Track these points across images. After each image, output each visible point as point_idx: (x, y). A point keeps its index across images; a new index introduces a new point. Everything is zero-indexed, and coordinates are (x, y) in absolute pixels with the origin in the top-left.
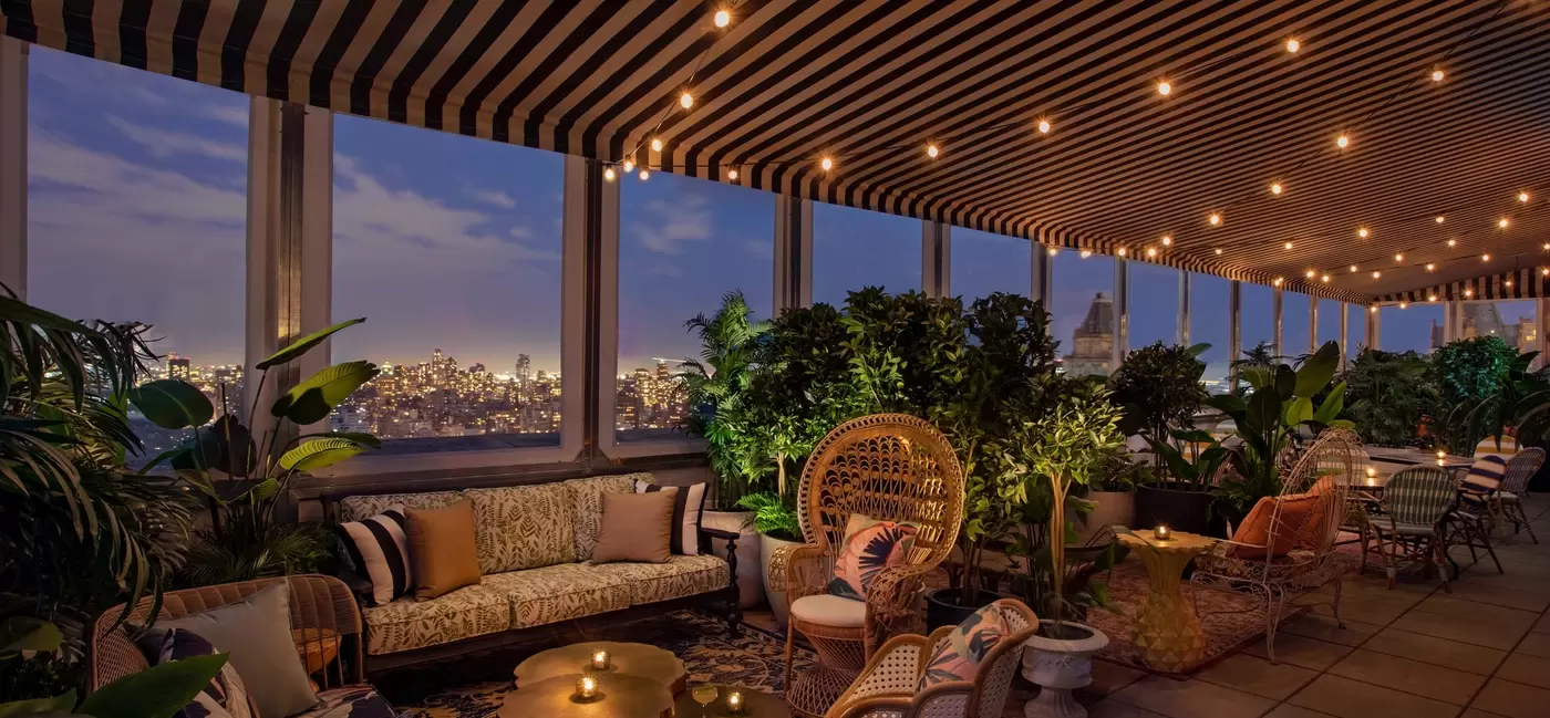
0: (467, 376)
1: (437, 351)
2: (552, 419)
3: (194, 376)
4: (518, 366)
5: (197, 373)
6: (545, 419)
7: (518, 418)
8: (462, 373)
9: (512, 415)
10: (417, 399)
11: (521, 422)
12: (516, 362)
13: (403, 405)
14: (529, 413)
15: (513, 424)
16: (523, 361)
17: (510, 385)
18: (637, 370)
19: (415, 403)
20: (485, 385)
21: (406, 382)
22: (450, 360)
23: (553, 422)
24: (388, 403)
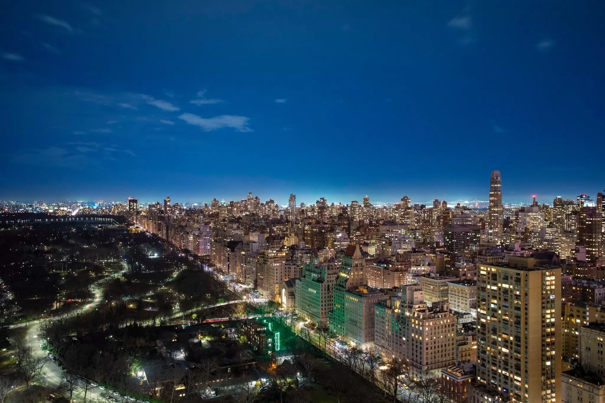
0: (265, 206)
1: (250, 193)
2: (304, 228)
3: (141, 207)
4: (290, 200)
5: (142, 206)
6: (300, 229)
7: (287, 228)
8: (262, 204)
9: (285, 226)
10: (240, 218)
11: (288, 230)
12: (289, 198)
13: (232, 221)
14: (292, 225)
15: (284, 231)
16: (293, 198)
17: (286, 211)
18: (353, 202)
19: (238, 220)
20: (274, 211)
21: (235, 209)
22: (257, 198)
23: (304, 230)
24: (224, 220)
